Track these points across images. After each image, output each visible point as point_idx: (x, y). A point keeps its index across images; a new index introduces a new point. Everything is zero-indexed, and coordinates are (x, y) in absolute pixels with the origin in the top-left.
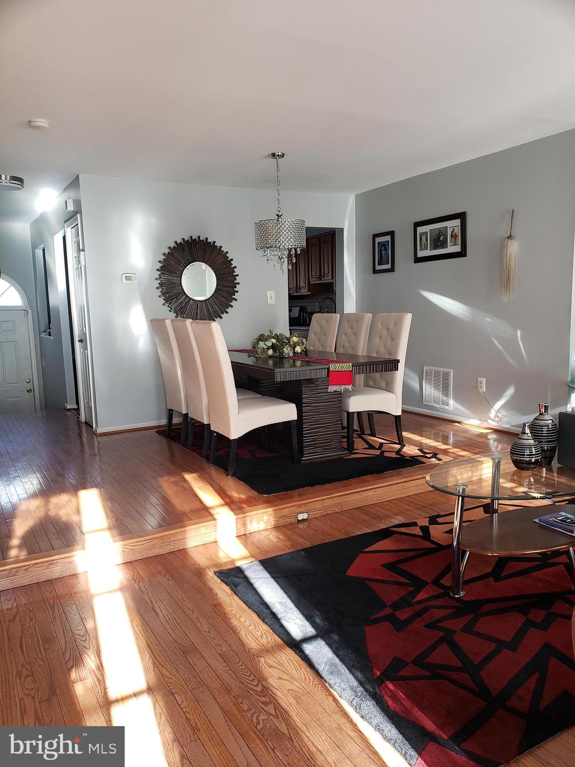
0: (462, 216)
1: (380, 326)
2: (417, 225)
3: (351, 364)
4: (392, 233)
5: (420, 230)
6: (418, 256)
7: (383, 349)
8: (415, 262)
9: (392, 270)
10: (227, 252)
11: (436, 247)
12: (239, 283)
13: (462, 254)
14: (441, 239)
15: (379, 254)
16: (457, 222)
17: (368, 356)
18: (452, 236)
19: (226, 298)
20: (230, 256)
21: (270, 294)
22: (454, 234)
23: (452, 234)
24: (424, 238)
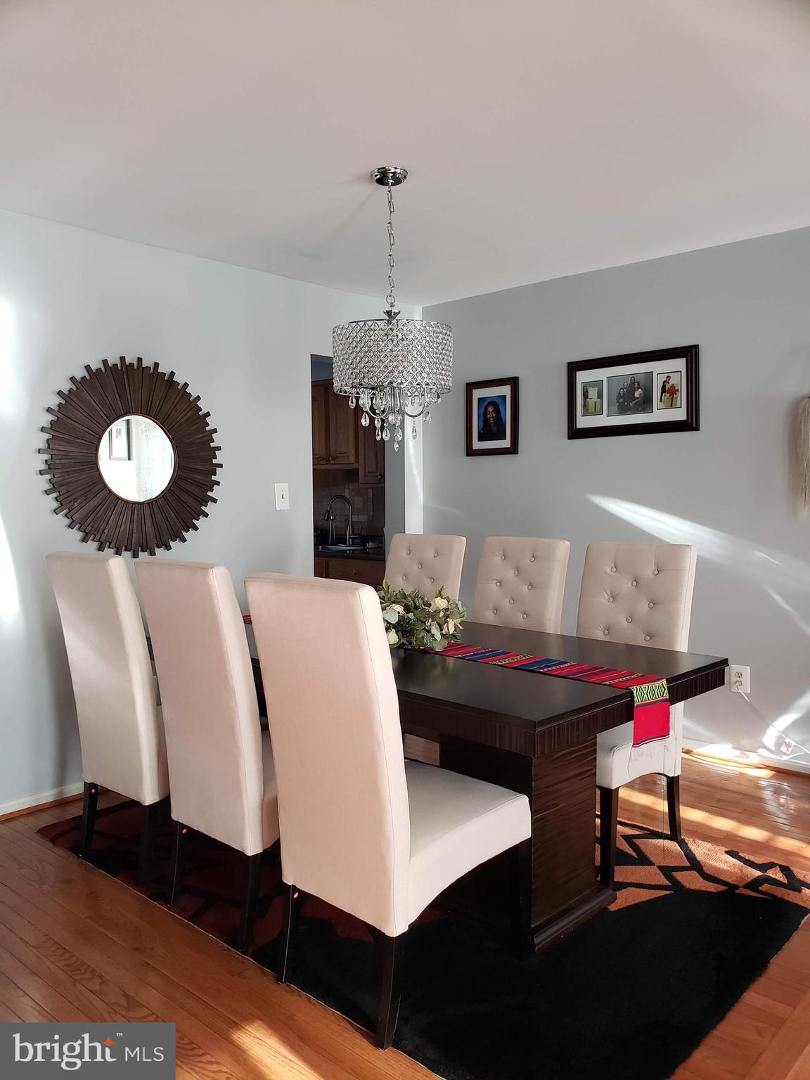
0: (690, 354)
1: (608, 570)
2: (574, 367)
3: (664, 682)
4: (513, 382)
5: (583, 377)
6: (578, 427)
7: (624, 623)
8: (570, 437)
9: (513, 450)
10: (198, 398)
11: (623, 410)
12: (221, 466)
13: (690, 424)
14: (637, 395)
15: (482, 419)
16: (680, 364)
17: (690, 654)
18: (664, 390)
19: (194, 497)
20: (204, 406)
21: (281, 488)
22: (668, 386)
23: (664, 387)
24: (593, 393)
